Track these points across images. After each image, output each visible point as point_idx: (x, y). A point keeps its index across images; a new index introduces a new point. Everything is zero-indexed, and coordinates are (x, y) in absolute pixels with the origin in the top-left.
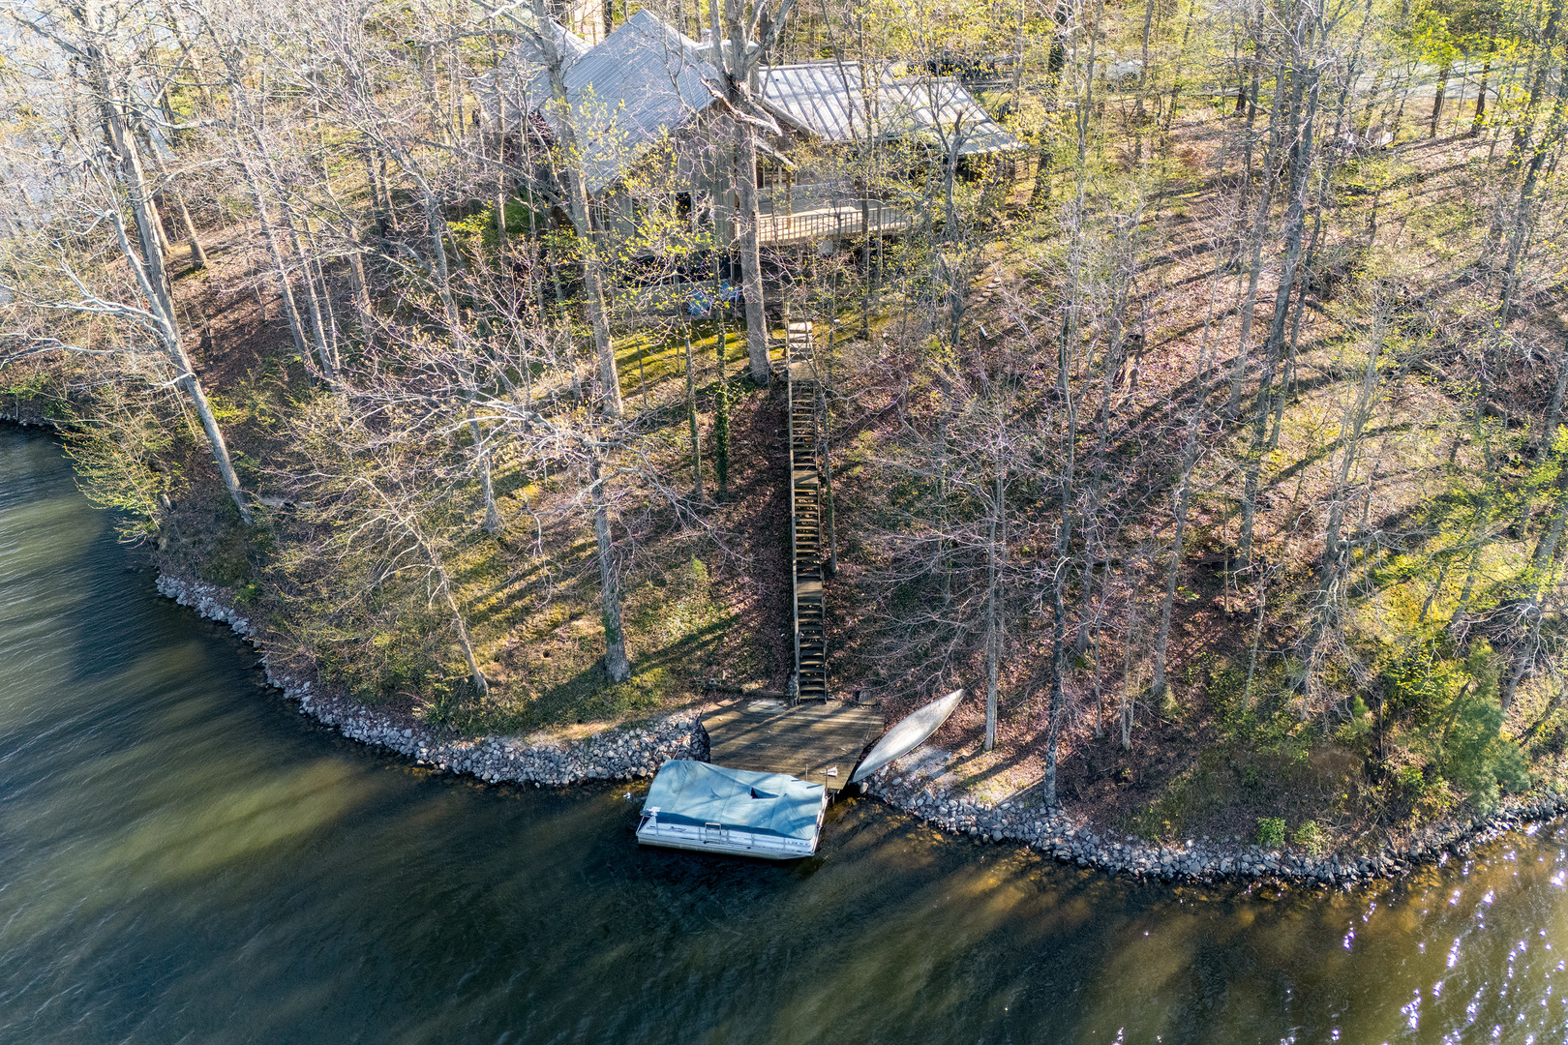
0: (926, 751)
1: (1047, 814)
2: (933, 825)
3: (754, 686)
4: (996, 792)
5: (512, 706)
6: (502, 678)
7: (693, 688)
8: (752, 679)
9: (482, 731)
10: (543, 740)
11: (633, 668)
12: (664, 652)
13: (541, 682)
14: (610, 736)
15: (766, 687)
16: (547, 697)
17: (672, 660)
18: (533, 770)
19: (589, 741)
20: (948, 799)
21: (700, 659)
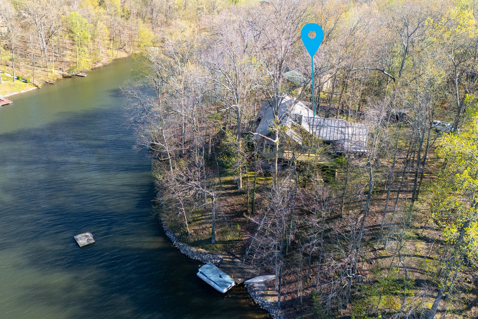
0: (263, 285)
1: (276, 309)
2: (253, 300)
3: (238, 256)
4: (270, 300)
6: (193, 234)
9: (185, 243)
11: (216, 242)
12: (224, 241)
13: (198, 238)
16: (198, 241)
17: (225, 244)
18: (189, 254)
19: (201, 253)
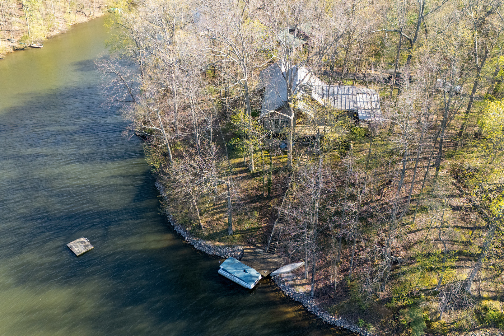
0: (291, 274)
1: (310, 299)
2: (283, 292)
3: (259, 245)
4: (301, 290)
5: (206, 234)
6: (206, 227)
7: (246, 242)
8: (259, 243)
9: (199, 237)
10: (209, 243)
11: (234, 233)
12: (242, 231)
13: (213, 230)
14: (223, 247)
15: (262, 246)
16: (214, 234)
17: (243, 233)
18: (205, 249)
19: (218, 247)
20: (289, 287)
21: (250, 235)
